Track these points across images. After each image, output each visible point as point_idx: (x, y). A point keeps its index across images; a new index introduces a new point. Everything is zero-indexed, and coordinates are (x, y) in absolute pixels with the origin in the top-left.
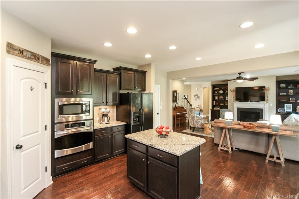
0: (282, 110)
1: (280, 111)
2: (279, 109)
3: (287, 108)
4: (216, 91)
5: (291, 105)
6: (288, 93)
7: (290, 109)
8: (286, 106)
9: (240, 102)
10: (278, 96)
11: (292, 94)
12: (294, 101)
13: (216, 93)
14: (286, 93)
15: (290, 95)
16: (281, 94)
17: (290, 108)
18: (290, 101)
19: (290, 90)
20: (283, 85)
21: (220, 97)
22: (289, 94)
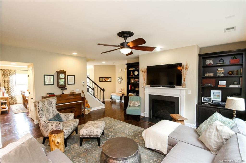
0: (207, 99)
1: (204, 101)
2: (203, 98)
3: (214, 96)
4: (132, 72)
5: (220, 91)
6: (216, 73)
7: (219, 99)
8: (213, 93)
9: (151, 86)
10: (202, 78)
11: (222, 75)
12: (225, 86)
13: (132, 74)
14: (213, 74)
15: (219, 77)
16: (207, 75)
17: (219, 96)
18: (219, 86)
19: (219, 69)
20: (209, 62)
21: (135, 80)
22: (218, 75)
